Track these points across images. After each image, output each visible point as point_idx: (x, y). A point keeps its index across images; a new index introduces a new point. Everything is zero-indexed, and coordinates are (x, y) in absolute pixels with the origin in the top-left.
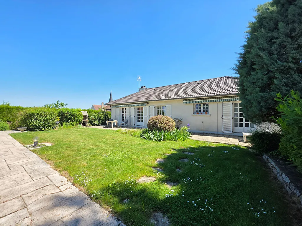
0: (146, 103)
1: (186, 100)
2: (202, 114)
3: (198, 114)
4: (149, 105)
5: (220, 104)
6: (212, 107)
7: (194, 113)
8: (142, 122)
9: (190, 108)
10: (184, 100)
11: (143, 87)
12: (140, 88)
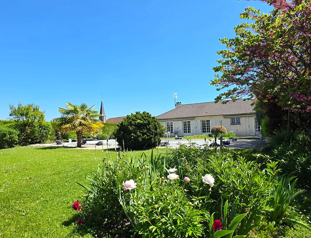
0: (193, 118)
1: (225, 116)
2: (236, 124)
3: (234, 125)
4: (195, 120)
5: (247, 118)
6: (242, 120)
7: (231, 125)
8: (190, 132)
9: (229, 121)
10: (224, 116)
11: (178, 103)
12: (176, 104)
